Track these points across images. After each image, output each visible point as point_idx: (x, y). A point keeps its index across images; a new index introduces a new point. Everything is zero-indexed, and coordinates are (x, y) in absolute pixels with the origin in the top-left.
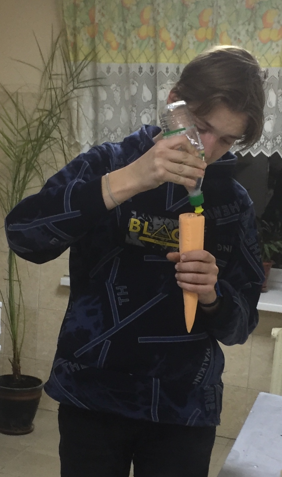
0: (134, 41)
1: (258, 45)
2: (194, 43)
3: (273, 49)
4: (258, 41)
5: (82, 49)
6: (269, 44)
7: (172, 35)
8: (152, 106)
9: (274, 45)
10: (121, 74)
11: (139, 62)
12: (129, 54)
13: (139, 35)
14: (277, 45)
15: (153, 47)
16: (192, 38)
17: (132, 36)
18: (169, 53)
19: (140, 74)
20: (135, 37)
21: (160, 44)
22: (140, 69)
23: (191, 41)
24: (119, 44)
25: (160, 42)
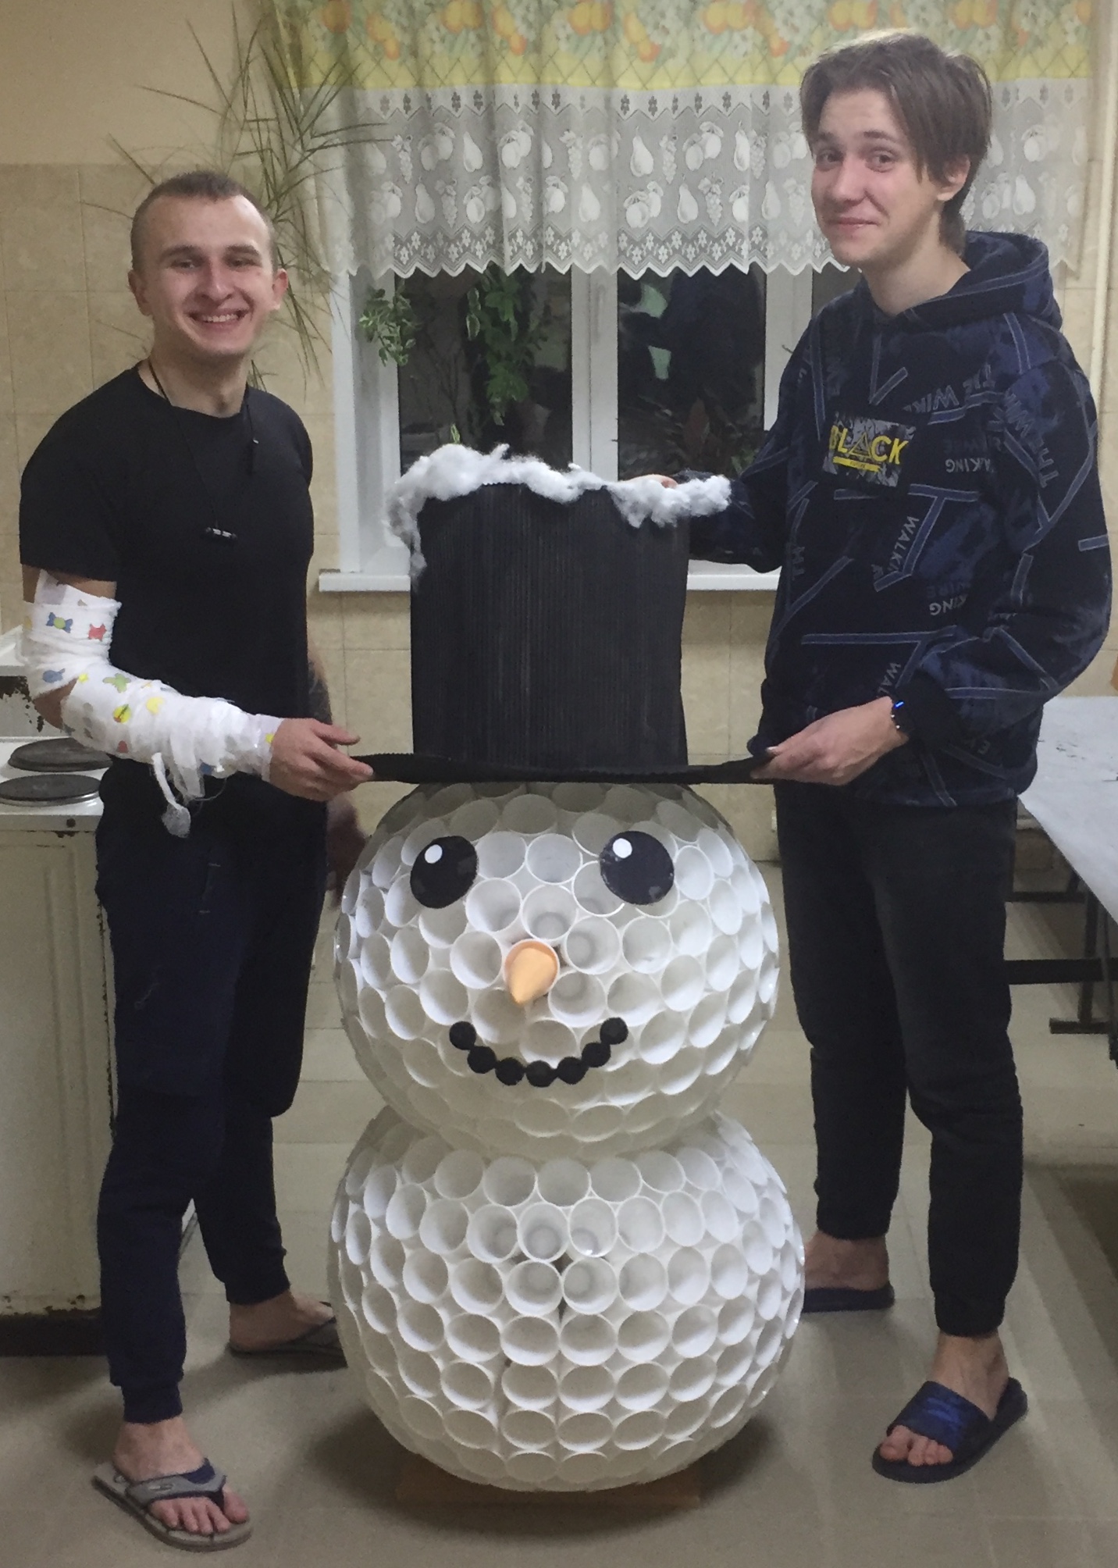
0: (435, 36)
1: (703, 37)
2: (568, 38)
3: (736, 47)
4: (704, 29)
5: (316, 58)
6: (726, 35)
7: (518, 22)
8: (484, 180)
9: (737, 37)
10: (410, 113)
11: (452, 85)
12: (428, 69)
13: (445, 23)
14: (744, 38)
15: (479, 49)
16: (564, 27)
17: (431, 26)
18: (515, 61)
19: (457, 111)
20: (438, 29)
21: (497, 45)
22: (456, 99)
23: (562, 35)
24: (400, 45)
25: (497, 39)
